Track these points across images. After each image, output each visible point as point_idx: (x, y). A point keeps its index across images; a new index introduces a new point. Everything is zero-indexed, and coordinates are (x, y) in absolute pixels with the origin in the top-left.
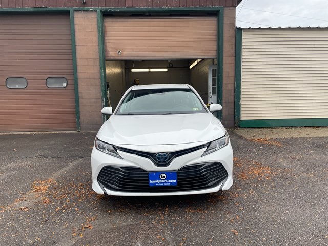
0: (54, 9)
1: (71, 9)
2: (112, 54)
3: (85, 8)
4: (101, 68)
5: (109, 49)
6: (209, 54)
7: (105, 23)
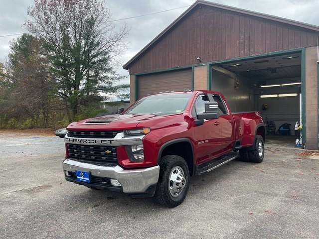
0: (184, 67)
1: (192, 66)
3: (201, 64)
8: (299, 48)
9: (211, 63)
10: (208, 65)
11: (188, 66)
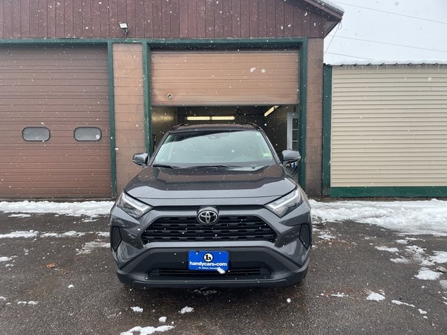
0: (88, 41)
2: (161, 99)
3: (127, 40)
4: (145, 116)
5: (156, 92)
6: (289, 99)
8: (299, 38)
9: (151, 41)
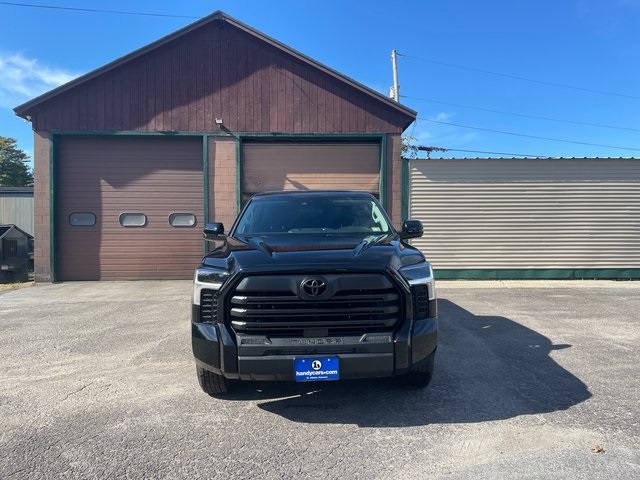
0: (184, 134)
7: (245, 151)
10: (238, 136)
11: (193, 133)
